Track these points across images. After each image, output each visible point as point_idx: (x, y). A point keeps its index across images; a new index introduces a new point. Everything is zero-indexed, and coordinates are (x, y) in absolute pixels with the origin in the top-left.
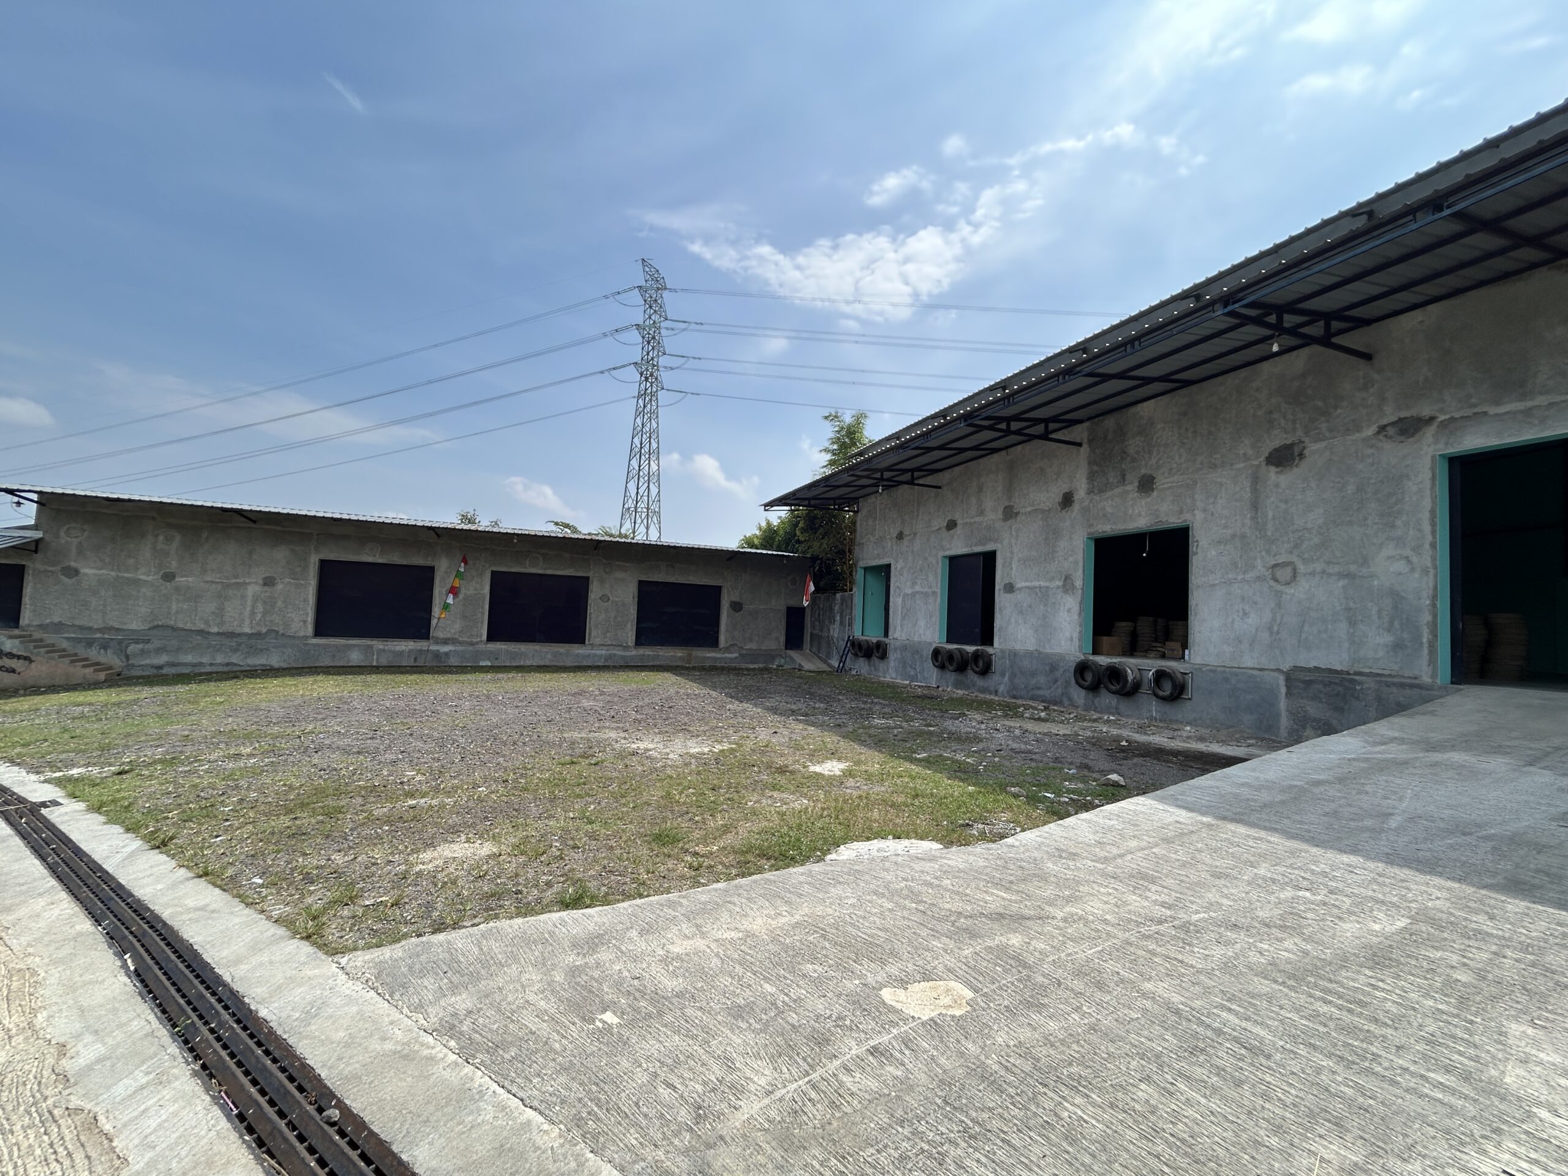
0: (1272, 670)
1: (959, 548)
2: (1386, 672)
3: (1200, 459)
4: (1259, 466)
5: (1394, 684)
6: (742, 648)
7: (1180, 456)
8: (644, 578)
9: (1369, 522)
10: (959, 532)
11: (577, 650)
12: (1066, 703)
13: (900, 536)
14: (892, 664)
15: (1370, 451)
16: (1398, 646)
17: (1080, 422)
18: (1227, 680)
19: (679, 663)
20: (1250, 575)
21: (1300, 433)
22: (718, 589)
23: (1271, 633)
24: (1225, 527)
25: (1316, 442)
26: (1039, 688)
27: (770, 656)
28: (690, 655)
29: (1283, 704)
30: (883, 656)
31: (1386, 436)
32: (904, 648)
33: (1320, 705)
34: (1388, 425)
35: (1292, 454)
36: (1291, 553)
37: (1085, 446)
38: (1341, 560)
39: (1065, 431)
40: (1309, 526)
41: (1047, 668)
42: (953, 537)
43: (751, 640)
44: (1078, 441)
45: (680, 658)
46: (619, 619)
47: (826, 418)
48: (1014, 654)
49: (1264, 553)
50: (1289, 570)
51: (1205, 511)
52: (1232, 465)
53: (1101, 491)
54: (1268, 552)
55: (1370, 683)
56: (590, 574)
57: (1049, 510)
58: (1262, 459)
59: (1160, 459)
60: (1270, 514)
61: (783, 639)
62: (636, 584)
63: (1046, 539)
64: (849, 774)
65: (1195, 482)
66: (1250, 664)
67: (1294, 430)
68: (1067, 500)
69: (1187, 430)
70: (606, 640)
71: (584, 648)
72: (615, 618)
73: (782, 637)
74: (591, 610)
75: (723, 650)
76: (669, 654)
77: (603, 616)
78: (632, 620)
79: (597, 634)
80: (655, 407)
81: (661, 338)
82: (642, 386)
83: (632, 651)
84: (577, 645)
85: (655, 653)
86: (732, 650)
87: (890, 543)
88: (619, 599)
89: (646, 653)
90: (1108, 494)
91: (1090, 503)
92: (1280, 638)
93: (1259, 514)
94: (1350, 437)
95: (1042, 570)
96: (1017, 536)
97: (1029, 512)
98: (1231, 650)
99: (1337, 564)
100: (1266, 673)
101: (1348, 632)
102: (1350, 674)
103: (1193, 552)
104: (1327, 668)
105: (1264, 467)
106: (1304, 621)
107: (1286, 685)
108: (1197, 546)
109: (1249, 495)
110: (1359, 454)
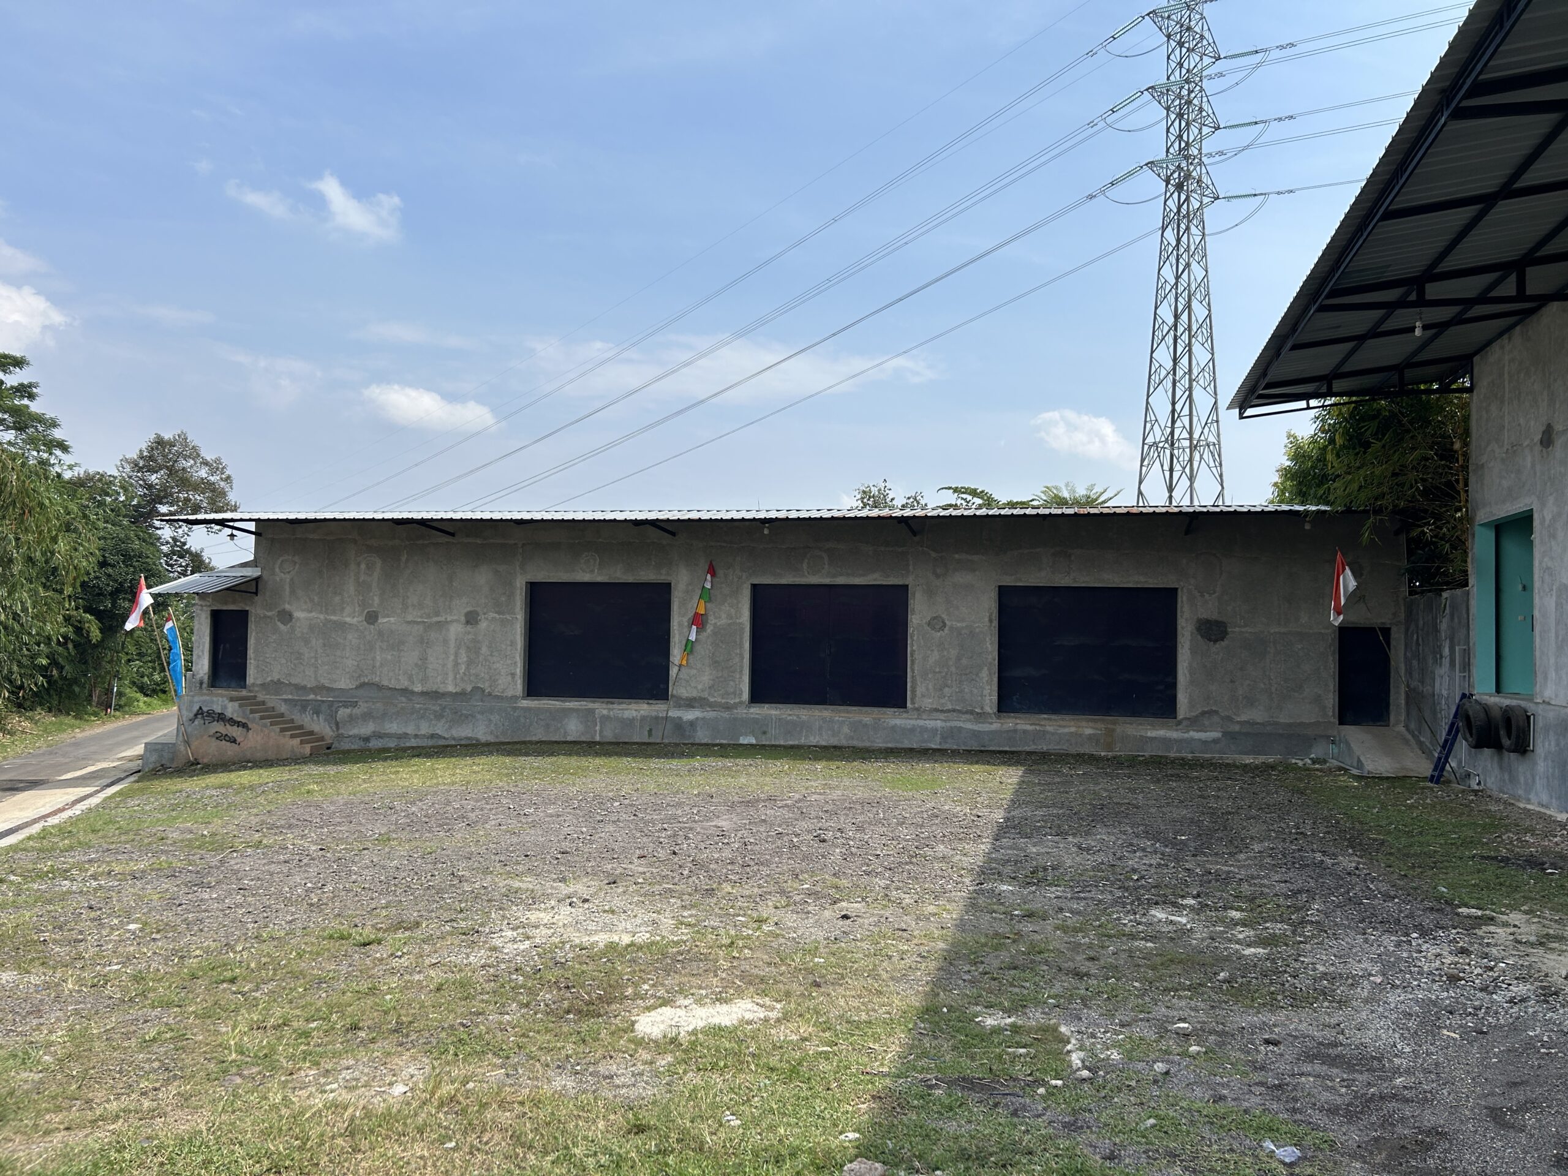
6: (1229, 719)
8: (1009, 581)
11: (892, 718)
13: (1548, 438)
14: (1541, 766)
19: (1087, 749)
22: (1171, 594)
27: (1297, 737)
28: (1110, 732)
30: (1522, 747)
32: (1563, 727)
43: (1251, 702)
45: (1090, 737)
46: (964, 661)
56: (909, 581)
61: (1331, 700)
62: (994, 595)
70: (943, 701)
71: (905, 715)
72: (959, 659)
73: (1331, 695)
74: (912, 645)
75: (1185, 723)
76: (1066, 730)
77: (935, 656)
78: (990, 664)
79: (928, 689)
80: (1199, 238)
81: (1205, 99)
82: (1170, 203)
83: (991, 723)
84: (892, 710)
85: (1038, 728)
86: (1207, 723)
87: (1529, 459)
88: (964, 625)
89: (1019, 727)
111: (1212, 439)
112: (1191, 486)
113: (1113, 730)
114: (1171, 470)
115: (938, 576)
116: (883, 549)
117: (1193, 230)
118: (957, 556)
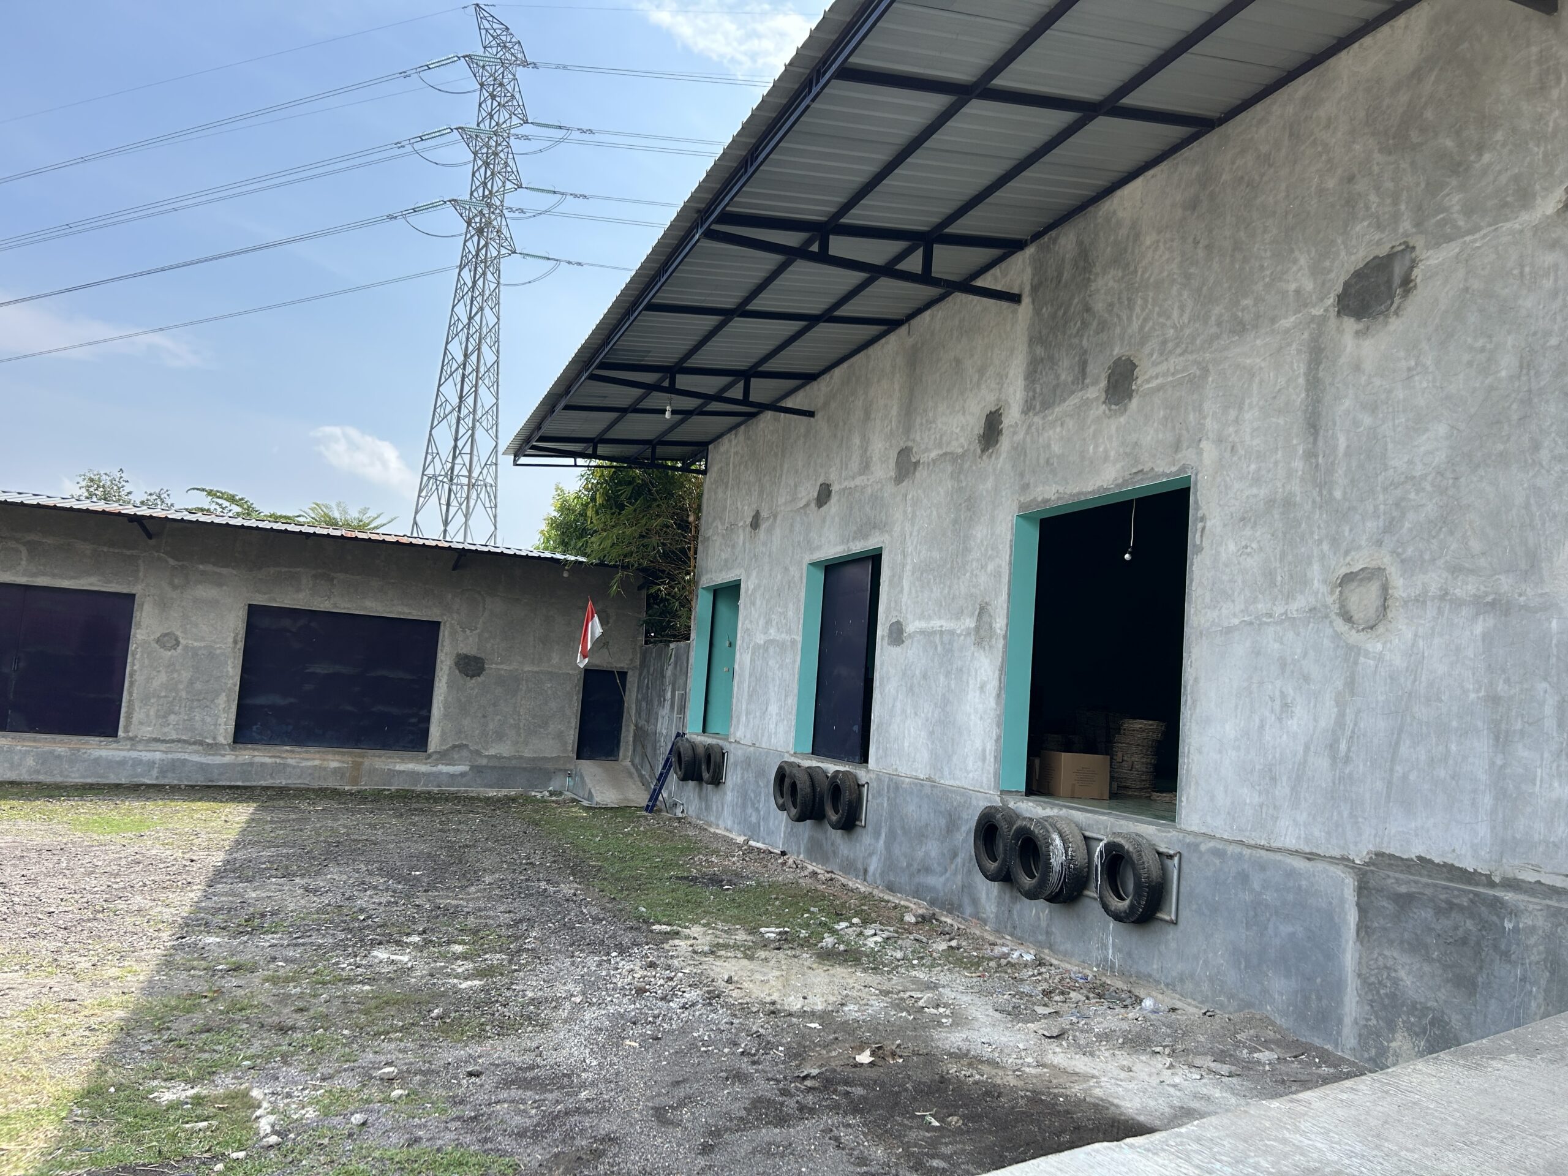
0: (1332, 860)
1: (833, 549)
3: (1216, 312)
4: (1324, 319)
6: (478, 753)
7: (1182, 308)
8: (261, 600)
9: (1544, 455)
10: (833, 510)
11: (97, 749)
12: (968, 910)
13: (755, 524)
14: (728, 797)
15: (1549, 258)
17: (1020, 245)
18: (1244, 879)
19: (330, 784)
20: (1300, 603)
21: (1406, 225)
22: (434, 627)
23: (1334, 759)
24: (1257, 481)
25: (1438, 245)
26: (928, 870)
27: (539, 771)
28: (357, 766)
29: (1350, 955)
30: (717, 780)
32: (747, 762)
33: (1427, 968)
35: (1389, 282)
36: (1379, 544)
37: (1026, 300)
38: (1482, 562)
39: (998, 269)
40: (1418, 470)
41: (943, 822)
42: (824, 521)
43: (500, 736)
44: (1016, 291)
45: (335, 771)
46: (198, 686)
48: (895, 785)
49: (1325, 547)
50: (1374, 588)
51: (1220, 440)
52: (1273, 320)
53: (1046, 405)
54: (1335, 542)
55: (1535, 914)
56: (137, 589)
57: (963, 455)
58: (1331, 300)
59: (1145, 320)
60: (1342, 442)
61: (572, 736)
62: (242, 614)
63: (955, 522)
65: (1205, 371)
66: (1291, 842)
67: (1396, 217)
68: (992, 430)
69: (1196, 242)
70: (166, 730)
71: (114, 745)
72: (191, 683)
73: (572, 732)
74: (133, 664)
75: (435, 757)
76: (310, 763)
77: (163, 677)
78: (230, 689)
79: (148, 716)
80: (493, 286)
81: (510, 156)
82: (469, 244)
83: (224, 756)
84: (98, 739)
85: (278, 760)
86: (456, 757)
87: (742, 537)
88: (203, 644)
89: (257, 760)
90: (1058, 410)
91: (1027, 433)
92: (1351, 774)
93: (1321, 443)
94: (1508, 225)
95: (946, 591)
96: (914, 515)
97: (934, 461)
98: (1256, 800)
99: (1472, 572)
100: (1320, 866)
101: (1492, 764)
102: (1492, 884)
103: (1195, 545)
104: (1445, 865)
105: (1333, 322)
106: (1401, 731)
107: (1358, 904)
108: (1203, 529)
109: (1303, 395)
110: (1527, 269)
111: (489, 480)
112: (466, 523)
113: (362, 763)
114: (448, 505)
115: (175, 587)
116: (105, 549)
117: (489, 276)
118: (201, 567)
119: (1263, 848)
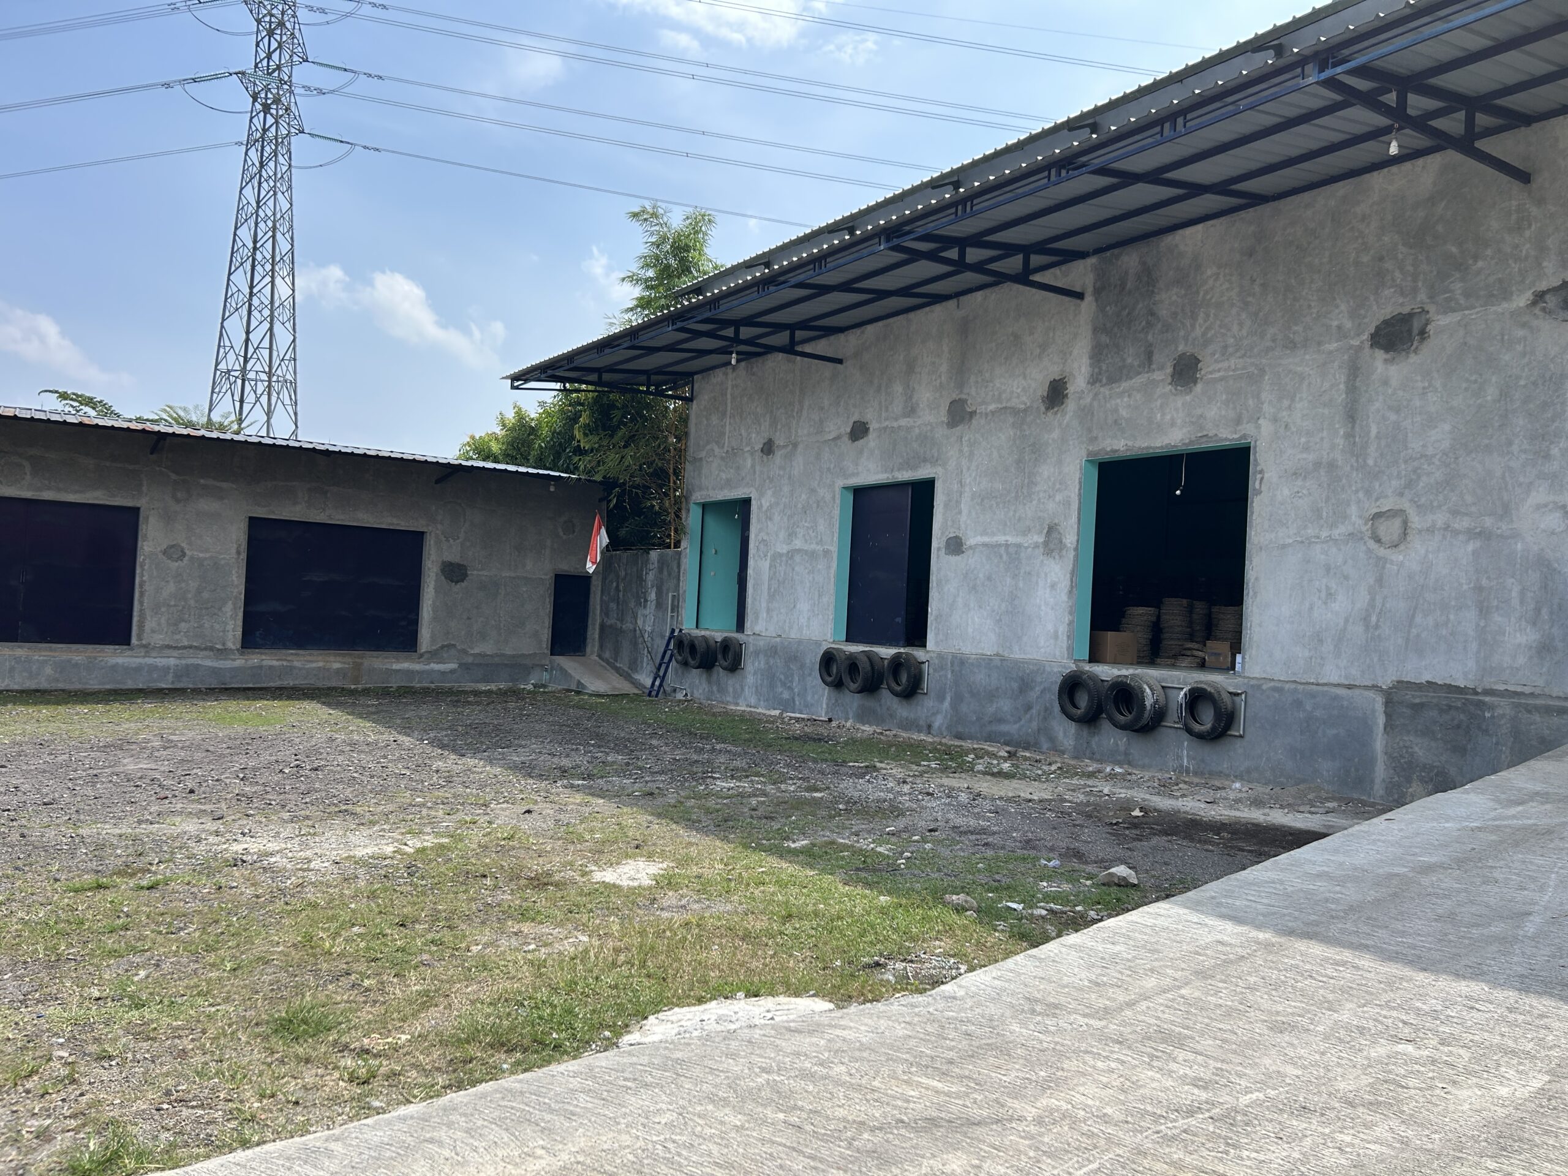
0: (1366, 687)
1: (872, 474)
2: (1527, 690)
3: (1271, 331)
4: (1360, 348)
5: (1537, 708)
6: (465, 652)
7: (1241, 325)
8: (261, 513)
9: (1515, 448)
10: (872, 444)
11: (112, 657)
12: (1045, 746)
13: (768, 448)
14: (750, 679)
15: (1520, 333)
16: (1544, 649)
17: (1082, 255)
18: (1298, 704)
19: (336, 683)
20: (1341, 530)
21: (1422, 296)
22: (418, 537)
23: (1367, 627)
24: (1306, 449)
25: (1445, 313)
26: (1001, 721)
27: (519, 667)
28: (357, 667)
29: (1379, 743)
30: (734, 667)
31: (1544, 309)
32: (772, 651)
33: (1433, 744)
34: (1549, 291)
35: (1410, 331)
36: (1401, 495)
37: (1089, 298)
38: (1473, 509)
39: (1056, 271)
40: (1430, 451)
41: (1015, 685)
42: (861, 452)
43: (483, 637)
44: (1078, 289)
45: (338, 671)
46: (206, 595)
47: (635, 215)
48: (960, 662)
49: (1361, 495)
50: (1396, 524)
51: (1275, 420)
52: (1319, 344)
53: (1113, 380)
54: (1368, 492)
55: (1504, 707)
56: (141, 502)
57: (1025, 410)
58: (1366, 336)
59: (1208, 329)
60: (1374, 430)
61: (546, 635)
62: (244, 526)
63: (1019, 462)
64: (666, 882)
65: (1262, 371)
66: (1334, 679)
67: (1415, 290)
68: (1056, 393)
69: (1253, 281)
70: (177, 637)
71: (129, 653)
72: (199, 592)
73: (546, 631)
74: (142, 576)
75: (426, 656)
76: (314, 665)
77: (171, 587)
78: (236, 598)
79: (159, 624)
80: (284, 169)
81: (297, 26)
82: (255, 120)
83: (234, 660)
84: (112, 647)
85: (285, 663)
86: (445, 655)
87: (749, 462)
88: (208, 555)
89: (265, 663)
90: (1125, 385)
91: (1094, 399)
92: (1379, 636)
93: (1357, 429)
94: (1494, 308)
95: (1011, 513)
96: (972, 454)
97: (993, 413)
98: (1307, 654)
99: (1466, 514)
100: (1357, 692)
101: (1478, 625)
102: (1477, 693)
103: (1255, 489)
104: (1445, 684)
105: (1367, 350)
106: (1416, 608)
107: (1385, 712)
108: (1262, 479)
109: (1344, 396)
110: (1506, 337)
111: (289, 377)
112: (268, 421)
113: (362, 664)
114: (242, 401)
115: (178, 501)
116: (108, 464)
117: (281, 159)
118: (202, 481)
119: (1313, 684)
